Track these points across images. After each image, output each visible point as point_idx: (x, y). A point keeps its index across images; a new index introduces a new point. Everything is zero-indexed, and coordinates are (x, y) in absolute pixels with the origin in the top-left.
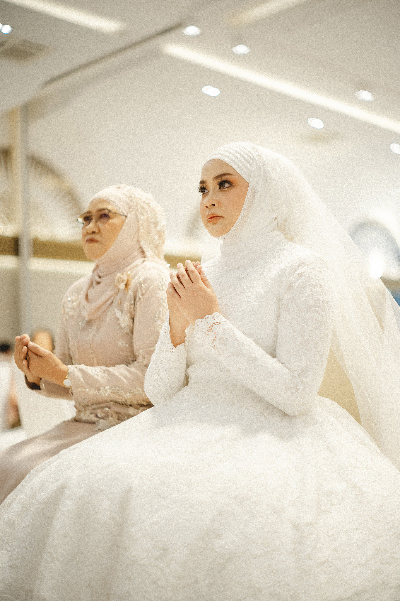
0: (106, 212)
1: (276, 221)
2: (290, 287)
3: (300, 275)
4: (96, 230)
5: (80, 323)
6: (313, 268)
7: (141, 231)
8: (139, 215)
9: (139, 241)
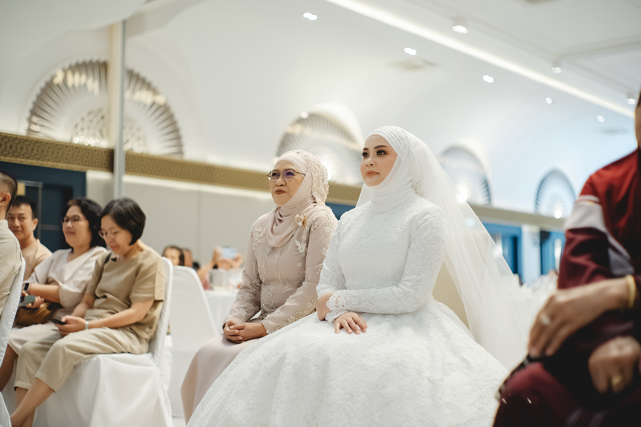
0: (292, 171)
1: (412, 182)
2: (418, 227)
3: (425, 221)
4: (284, 183)
5: (267, 249)
6: (434, 217)
7: (314, 185)
8: (313, 174)
9: (312, 192)
